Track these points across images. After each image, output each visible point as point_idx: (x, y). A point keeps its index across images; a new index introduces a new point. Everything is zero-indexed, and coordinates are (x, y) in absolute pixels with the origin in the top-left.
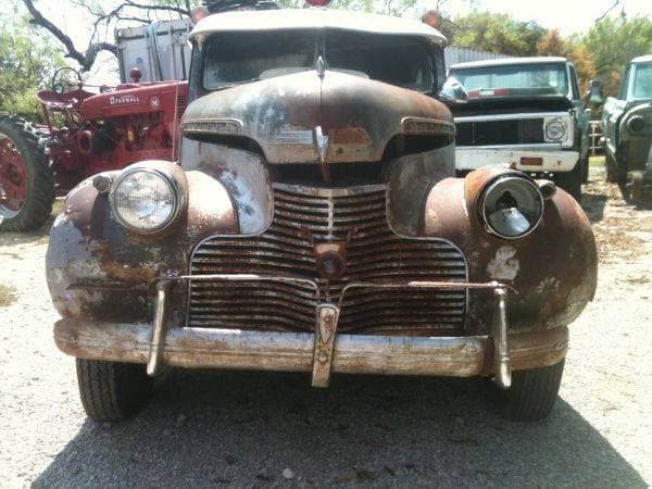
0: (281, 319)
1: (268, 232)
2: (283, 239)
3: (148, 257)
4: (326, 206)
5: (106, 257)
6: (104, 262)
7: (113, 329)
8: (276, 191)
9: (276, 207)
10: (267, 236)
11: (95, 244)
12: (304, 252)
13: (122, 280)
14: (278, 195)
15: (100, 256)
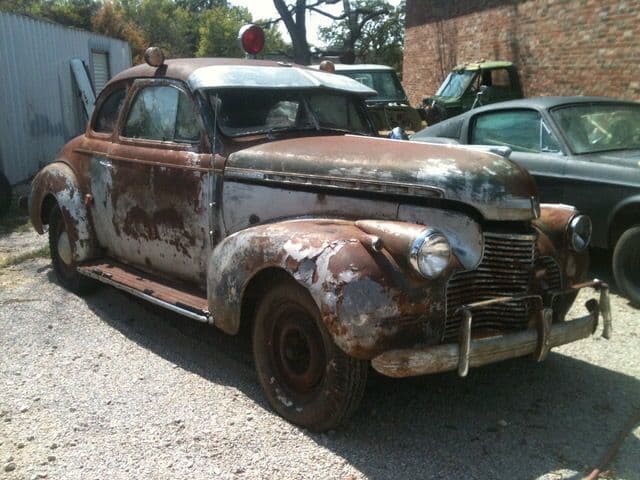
0: (492, 323)
1: (481, 266)
2: (495, 270)
3: (424, 295)
4: (530, 246)
5: (401, 300)
6: (400, 304)
7: (434, 351)
8: (486, 237)
9: (486, 249)
10: (481, 269)
11: (393, 292)
12: (514, 277)
13: (411, 315)
14: (489, 241)
15: (398, 299)
